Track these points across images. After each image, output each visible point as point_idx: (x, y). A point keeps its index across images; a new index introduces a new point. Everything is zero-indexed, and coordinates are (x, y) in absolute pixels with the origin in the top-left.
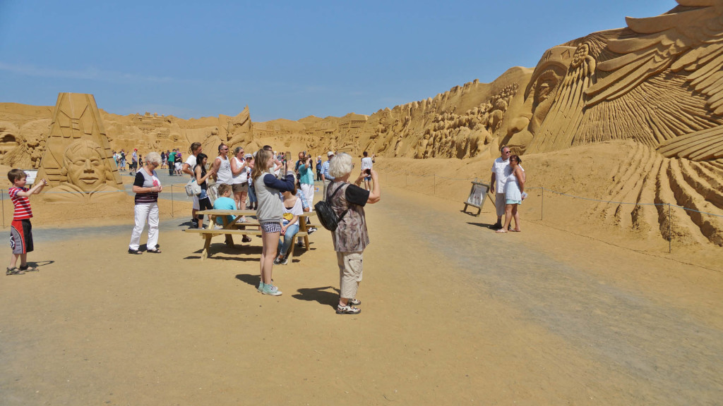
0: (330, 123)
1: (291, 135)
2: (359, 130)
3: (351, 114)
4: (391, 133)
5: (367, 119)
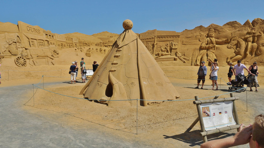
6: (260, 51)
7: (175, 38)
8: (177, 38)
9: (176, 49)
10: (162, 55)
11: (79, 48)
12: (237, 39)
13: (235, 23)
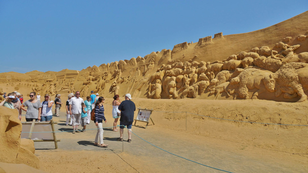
0: (50, 75)
1: (20, 83)
2: (73, 79)
3: (66, 70)
4: (102, 81)
5: (78, 73)
7: (75, 75)
8: (76, 75)
9: (73, 84)
10: (64, 89)
11: (11, 84)
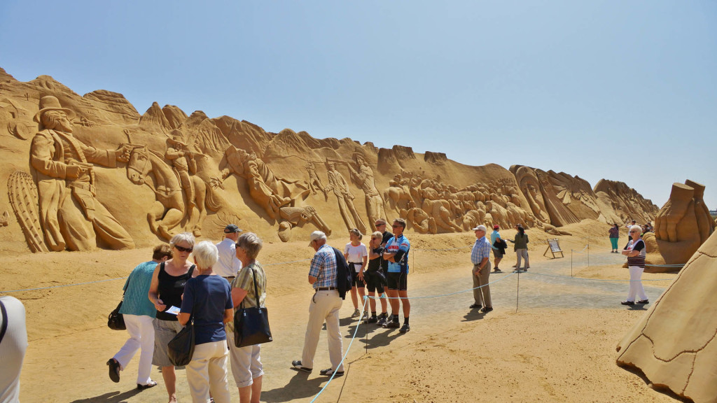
6: (216, 199)
12: (149, 157)
13: (120, 99)
